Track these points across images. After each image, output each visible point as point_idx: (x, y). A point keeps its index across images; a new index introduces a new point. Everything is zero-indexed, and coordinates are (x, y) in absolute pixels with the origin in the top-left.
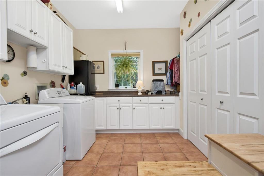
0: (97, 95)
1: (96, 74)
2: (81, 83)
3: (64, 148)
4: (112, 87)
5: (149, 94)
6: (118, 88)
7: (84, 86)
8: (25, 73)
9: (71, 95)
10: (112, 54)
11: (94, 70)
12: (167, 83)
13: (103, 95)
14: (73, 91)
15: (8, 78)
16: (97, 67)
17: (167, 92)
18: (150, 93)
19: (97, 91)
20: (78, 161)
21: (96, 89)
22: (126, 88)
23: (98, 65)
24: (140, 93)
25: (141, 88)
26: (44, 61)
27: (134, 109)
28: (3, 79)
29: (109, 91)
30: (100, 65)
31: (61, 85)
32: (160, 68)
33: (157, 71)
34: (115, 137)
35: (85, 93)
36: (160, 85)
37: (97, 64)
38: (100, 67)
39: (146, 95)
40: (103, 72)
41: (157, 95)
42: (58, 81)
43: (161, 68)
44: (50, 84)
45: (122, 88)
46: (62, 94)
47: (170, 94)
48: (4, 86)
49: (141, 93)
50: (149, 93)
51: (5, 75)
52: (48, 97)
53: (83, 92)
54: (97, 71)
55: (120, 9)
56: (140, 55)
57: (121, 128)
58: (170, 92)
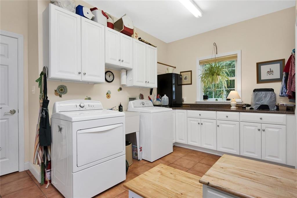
0: (183, 108)
1: (183, 86)
2: (165, 95)
3: (140, 148)
4: (199, 99)
5: (246, 110)
6: (207, 100)
7: (168, 98)
8: (121, 89)
9: (155, 106)
10: (200, 61)
11: (181, 82)
12: (282, 93)
13: (189, 108)
14: (158, 103)
15: (110, 93)
16: (184, 78)
17: (280, 108)
18: (249, 108)
19: (184, 103)
20: (149, 163)
21: (183, 101)
22: (217, 100)
23: (186, 76)
24: (233, 108)
25: (235, 100)
26: (130, 79)
27: (218, 126)
28: (107, 93)
29: (196, 103)
30: (187, 76)
31: (149, 97)
32: (270, 72)
33: (264, 77)
34: (194, 154)
35: (169, 104)
36: (265, 97)
37: (184, 75)
38: (187, 78)
39: (243, 109)
40: (190, 83)
41: (258, 111)
42: (146, 94)
43: (272, 71)
44: (139, 96)
45: (211, 101)
46: (145, 105)
47: (277, 111)
48: (108, 98)
49: (236, 108)
50: (246, 108)
51: (109, 91)
52: (133, 107)
53: (167, 103)
54: (184, 82)
55: (197, 14)
56: (236, 57)
57: (202, 147)
58: (286, 107)
